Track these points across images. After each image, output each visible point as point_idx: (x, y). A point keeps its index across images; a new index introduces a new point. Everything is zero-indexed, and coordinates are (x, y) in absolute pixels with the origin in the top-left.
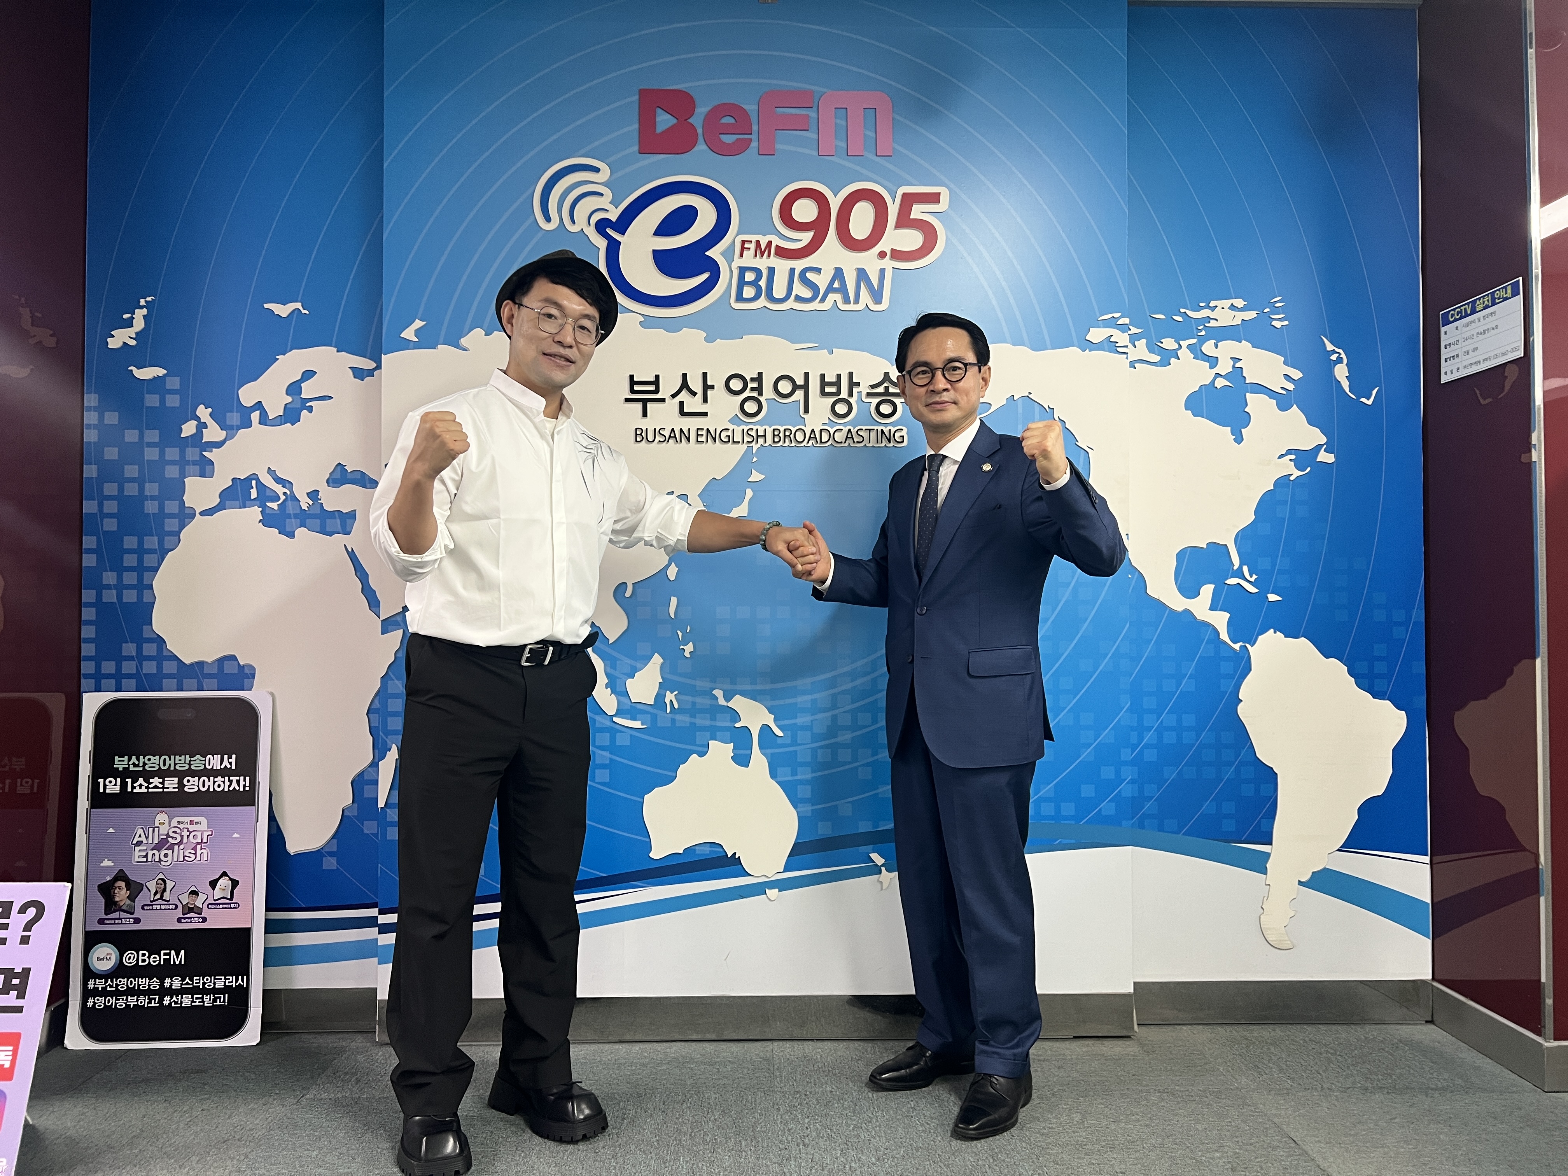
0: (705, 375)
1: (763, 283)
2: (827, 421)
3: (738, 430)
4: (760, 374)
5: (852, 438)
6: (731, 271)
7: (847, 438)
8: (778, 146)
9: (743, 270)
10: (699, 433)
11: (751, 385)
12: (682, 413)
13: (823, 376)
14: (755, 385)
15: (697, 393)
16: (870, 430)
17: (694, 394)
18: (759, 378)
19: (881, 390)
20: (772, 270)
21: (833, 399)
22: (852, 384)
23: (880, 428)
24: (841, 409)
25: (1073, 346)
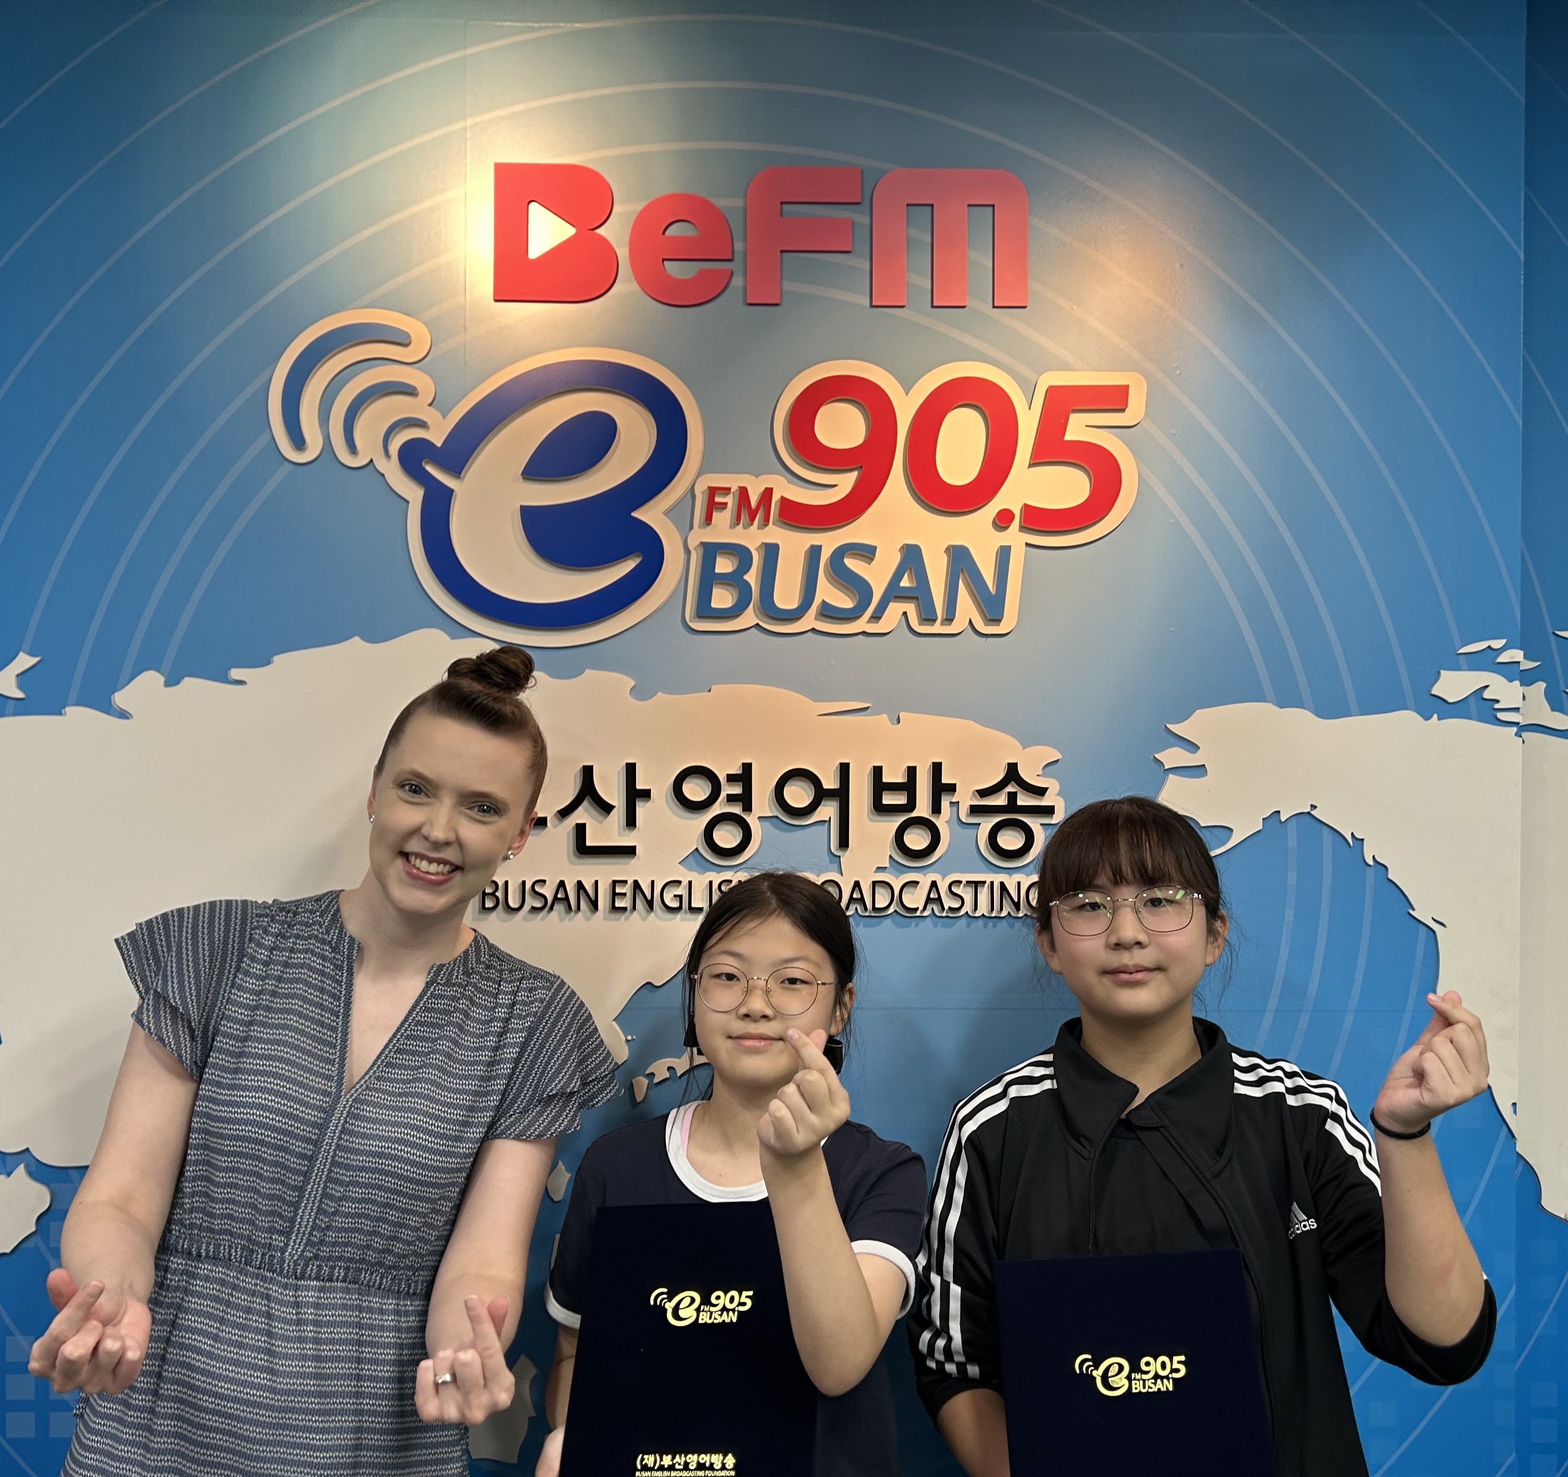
0: (631, 769)
1: (752, 577)
2: (888, 865)
3: (700, 881)
4: (747, 767)
5: (939, 900)
6: (688, 552)
7: (929, 900)
8: (787, 286)
9: (711, 551)
10: (618, 891)
11: (728, 789)
12: (582, 849)
13: (878, 771)
14: (737, 790)
15: (612, 807)
16: (977, 885)
17: (607, 808)
18: (744, 777)
19: (1000, 800)
20: (771, 552)
21: (901, 819)
22: (940, 789)
23: (997, 878)
24: (916, 840)
25: (1406, 709)
